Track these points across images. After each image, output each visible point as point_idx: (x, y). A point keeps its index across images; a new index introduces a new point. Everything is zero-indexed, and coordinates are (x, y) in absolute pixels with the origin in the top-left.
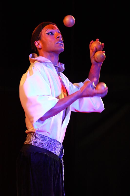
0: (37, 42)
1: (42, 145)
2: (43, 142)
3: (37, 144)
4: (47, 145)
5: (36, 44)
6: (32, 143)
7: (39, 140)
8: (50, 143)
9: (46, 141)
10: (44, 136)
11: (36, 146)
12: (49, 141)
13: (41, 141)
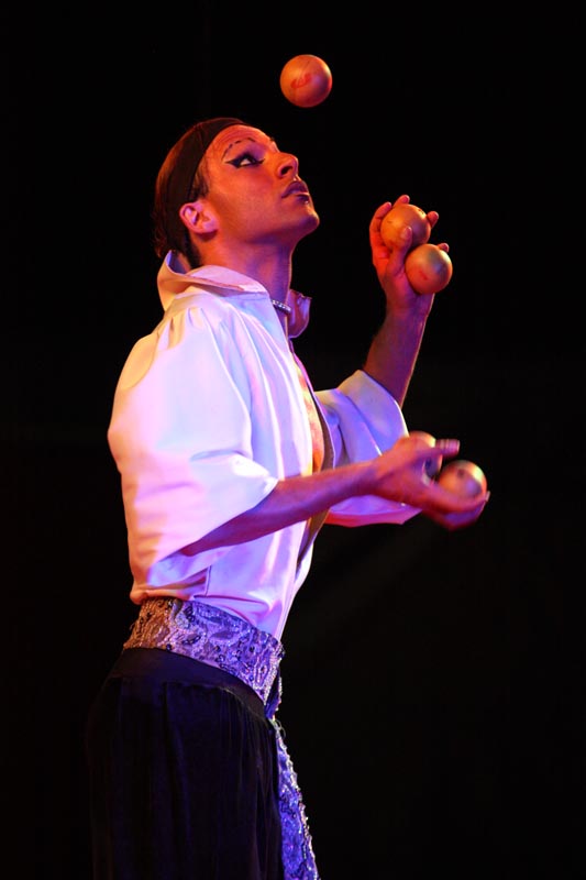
0: (192, 209)
1: (216, 656)
2: (221, 642)
3: (195, 650)
4: (239, 658)
5: (188, 216)
6: (173, 644)
7: (207, 631)
8: (252, 650)
9: (235, 640)
10: (225, 614)
11: (193, 656)
12: (247, 637)
13: (214, 635)
